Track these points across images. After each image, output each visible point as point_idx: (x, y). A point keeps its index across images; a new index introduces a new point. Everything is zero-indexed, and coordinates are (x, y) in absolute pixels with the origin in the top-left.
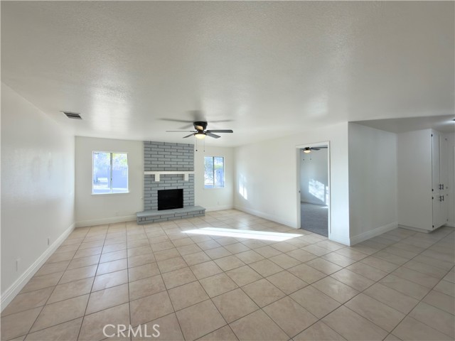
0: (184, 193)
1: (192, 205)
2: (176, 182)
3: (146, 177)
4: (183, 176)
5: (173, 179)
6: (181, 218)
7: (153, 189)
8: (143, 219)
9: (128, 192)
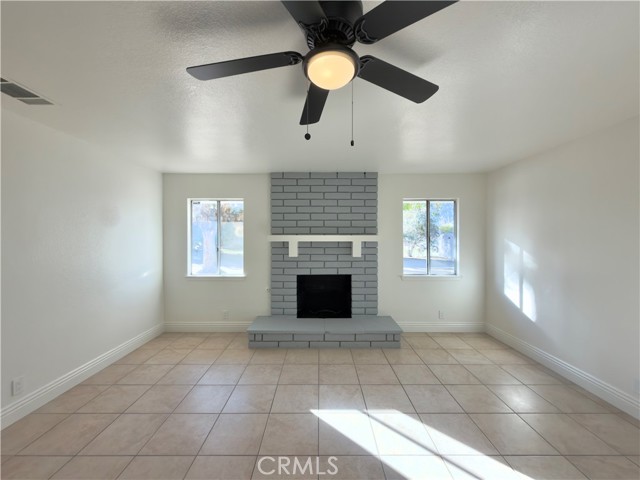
0: (353, 284)
1: (371, 312)
2: (334, 258)
3: (274, 246)
4: (349, 245)
5: (328, 251)
6: (340, 345)
7: (287, 271)
8: (258, 338)
9: (243, 275)
